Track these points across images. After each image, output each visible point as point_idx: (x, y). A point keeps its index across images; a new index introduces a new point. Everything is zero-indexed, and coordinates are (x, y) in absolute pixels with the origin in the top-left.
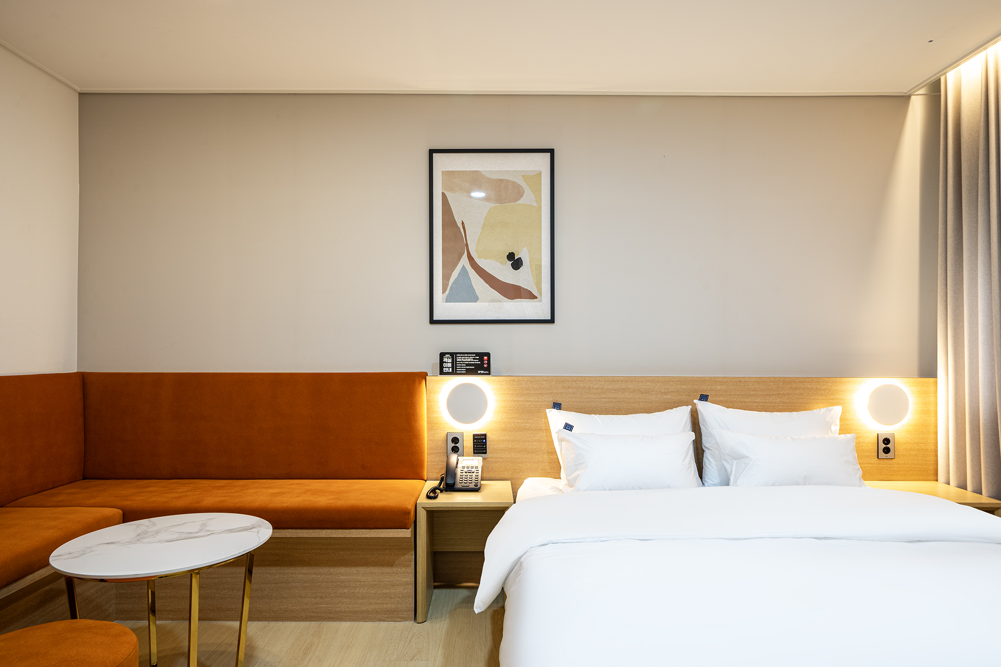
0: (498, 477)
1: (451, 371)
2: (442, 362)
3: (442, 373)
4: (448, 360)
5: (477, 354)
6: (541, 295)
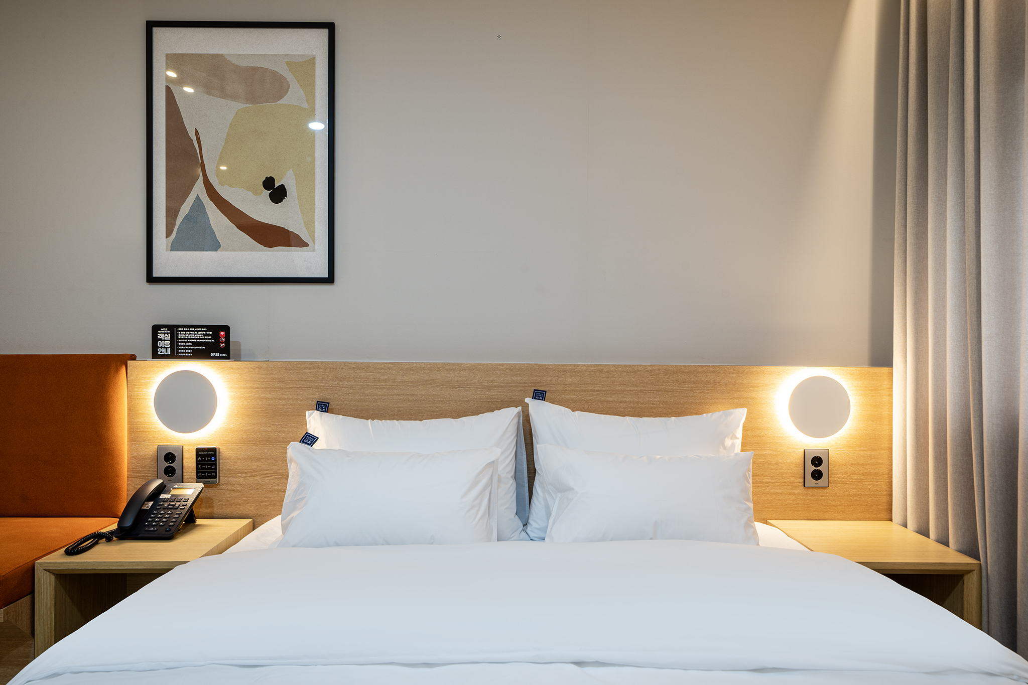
0: (235, 513)
1: (169, 352)
2: (155, 340)
3: (155, 355)
4: (165, 337)
5: (209, 328)
6: (314, 241)
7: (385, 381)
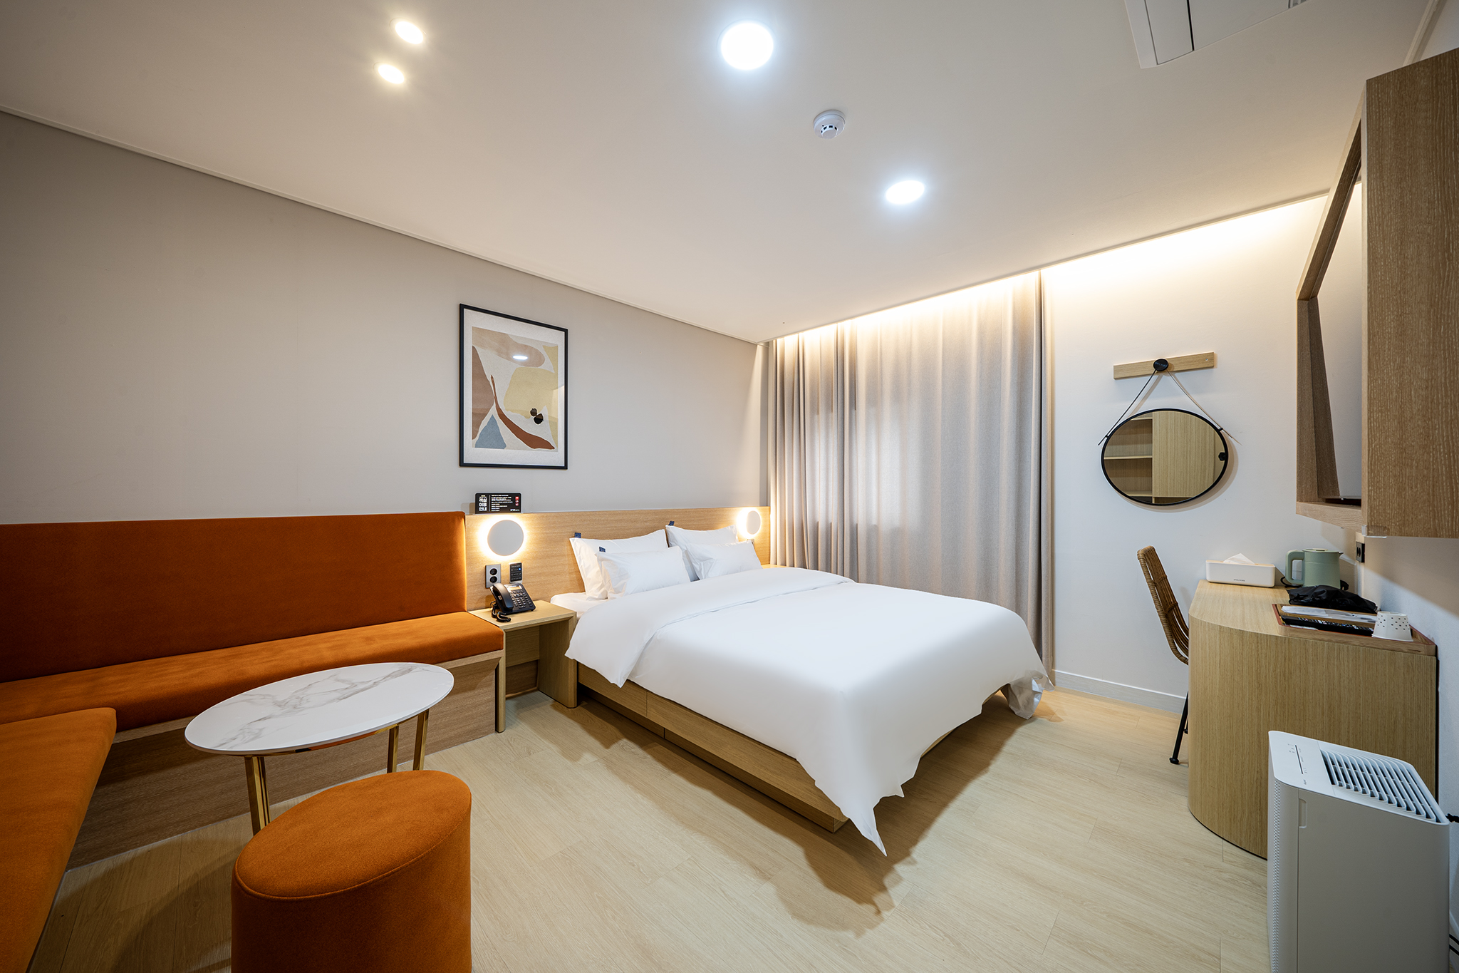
1: (486, 510)
2: (477, 502)
3: (477, 511)
4: (483, 500)
5: (510, 495)
6: (557, 446)
7: (603, 521)
